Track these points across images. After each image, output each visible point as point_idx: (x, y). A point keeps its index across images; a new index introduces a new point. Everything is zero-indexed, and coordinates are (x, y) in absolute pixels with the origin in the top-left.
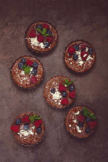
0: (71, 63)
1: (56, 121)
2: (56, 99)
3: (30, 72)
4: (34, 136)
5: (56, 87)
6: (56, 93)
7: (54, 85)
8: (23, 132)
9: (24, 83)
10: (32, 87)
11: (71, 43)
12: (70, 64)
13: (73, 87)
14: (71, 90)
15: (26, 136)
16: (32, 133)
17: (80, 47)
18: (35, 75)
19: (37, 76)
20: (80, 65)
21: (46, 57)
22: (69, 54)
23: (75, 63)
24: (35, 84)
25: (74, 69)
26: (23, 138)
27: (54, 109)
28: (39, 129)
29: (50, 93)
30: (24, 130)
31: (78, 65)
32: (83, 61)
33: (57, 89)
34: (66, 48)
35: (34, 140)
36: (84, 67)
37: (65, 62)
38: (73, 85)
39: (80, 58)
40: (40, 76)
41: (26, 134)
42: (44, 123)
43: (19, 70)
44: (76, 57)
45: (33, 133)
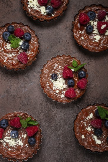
0: (83, 38)
1: (57, 122)
2: (58, 88)
3: (19, 47)
4: (23, 148)
5: (59, 72)
6: (58, 80)
7: (57, 68)
8: (8, 139)
9: (8, 62)
10: (20, 68)
11: (84, 9)
12: (82, 40)
13: (83, 73)
14: (81, 76)
15: (11, 147)
16: (21, 144)
17: (97, 14)
18: (26, 51)
19: (29, 53)
20: (96, 41)
21: (47, 28)
22: (80, 24)
23: (88, 37)
24: (24, 65)
25: (86, 46)
26: (7, 150)
27: (56, 105)
28: (32, 139)
29: (49, 80)
30: (10, 137)
31: (93, 41)
32: (101, 36)
33: (60, 75)
34: (76, 16)
35: (22, 155)
36: (101, 45)
37: (73, 37)
38: (83, 69)
39: (96, 31)
40: (33, 53)
41: (12, 143)
42: (41, 131)
43: (4, 42)
44: (90, 28)
45: (23, 144)
